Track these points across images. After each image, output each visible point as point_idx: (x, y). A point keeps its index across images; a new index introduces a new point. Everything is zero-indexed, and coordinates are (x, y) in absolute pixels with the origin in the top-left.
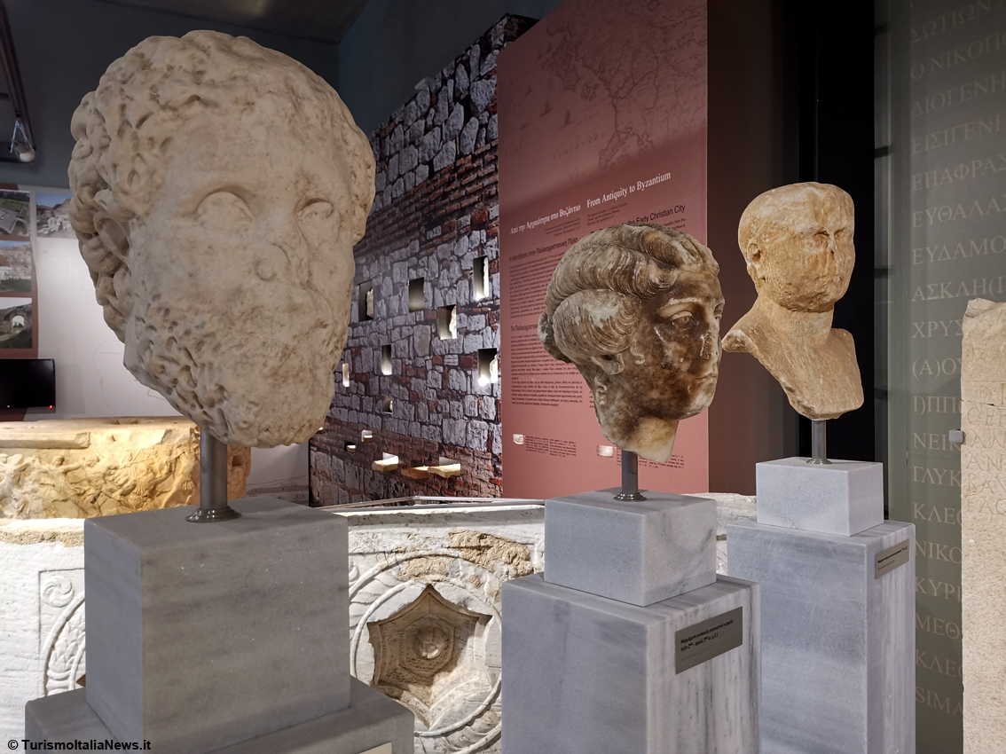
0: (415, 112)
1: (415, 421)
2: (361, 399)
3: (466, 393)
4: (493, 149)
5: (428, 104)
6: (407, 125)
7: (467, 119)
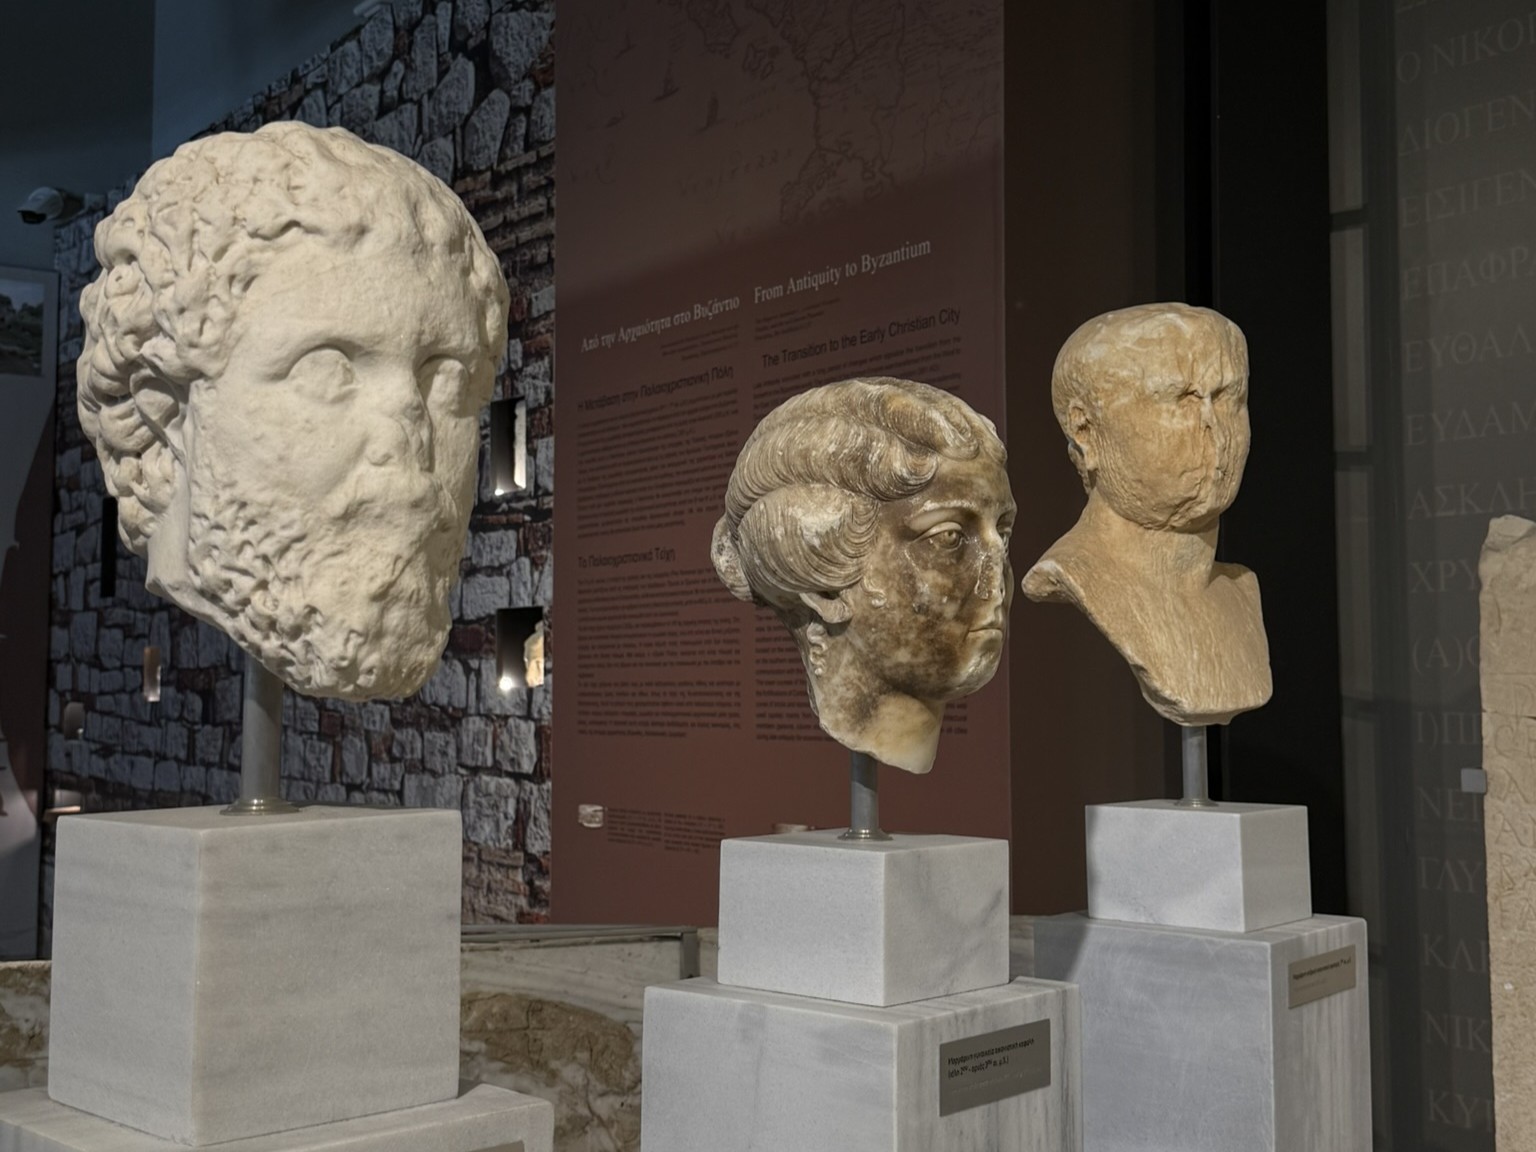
0: (354, 67)
1: (333, 780)
2: (192, 734)
3: (465, 712)
4: (543, 162)
5: (388, 51)
6: (334, 93)
7: (483, 91)
